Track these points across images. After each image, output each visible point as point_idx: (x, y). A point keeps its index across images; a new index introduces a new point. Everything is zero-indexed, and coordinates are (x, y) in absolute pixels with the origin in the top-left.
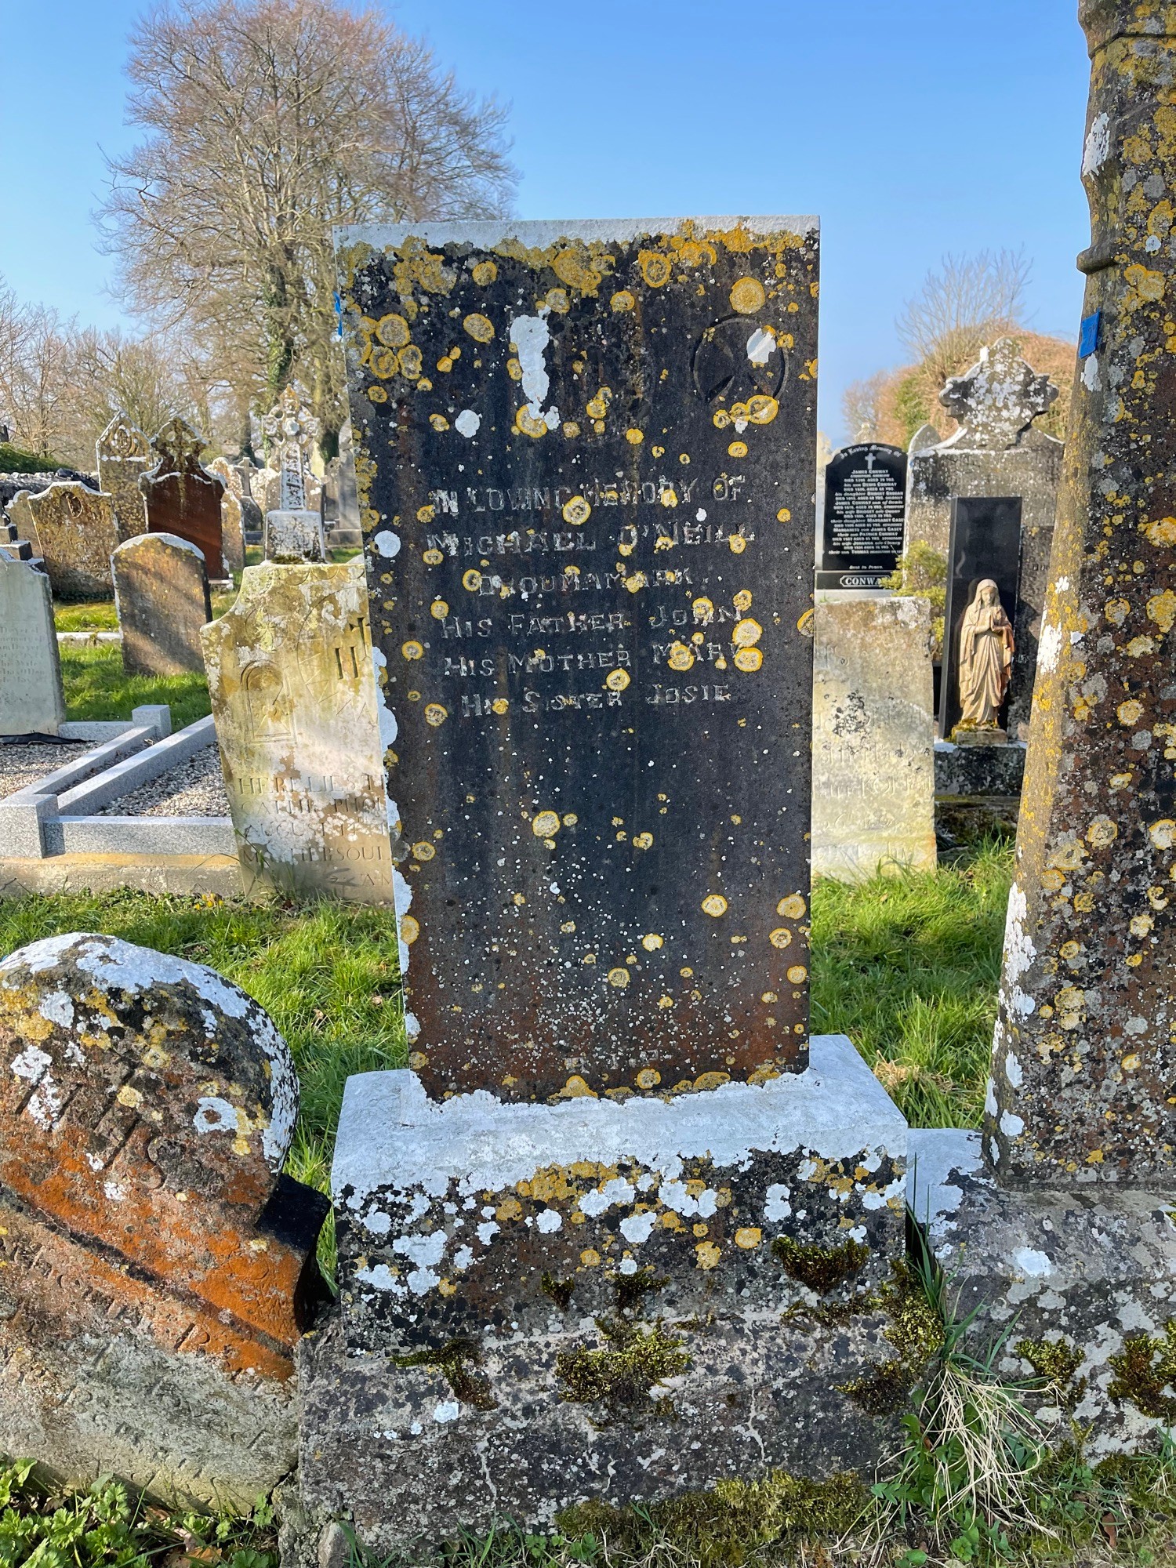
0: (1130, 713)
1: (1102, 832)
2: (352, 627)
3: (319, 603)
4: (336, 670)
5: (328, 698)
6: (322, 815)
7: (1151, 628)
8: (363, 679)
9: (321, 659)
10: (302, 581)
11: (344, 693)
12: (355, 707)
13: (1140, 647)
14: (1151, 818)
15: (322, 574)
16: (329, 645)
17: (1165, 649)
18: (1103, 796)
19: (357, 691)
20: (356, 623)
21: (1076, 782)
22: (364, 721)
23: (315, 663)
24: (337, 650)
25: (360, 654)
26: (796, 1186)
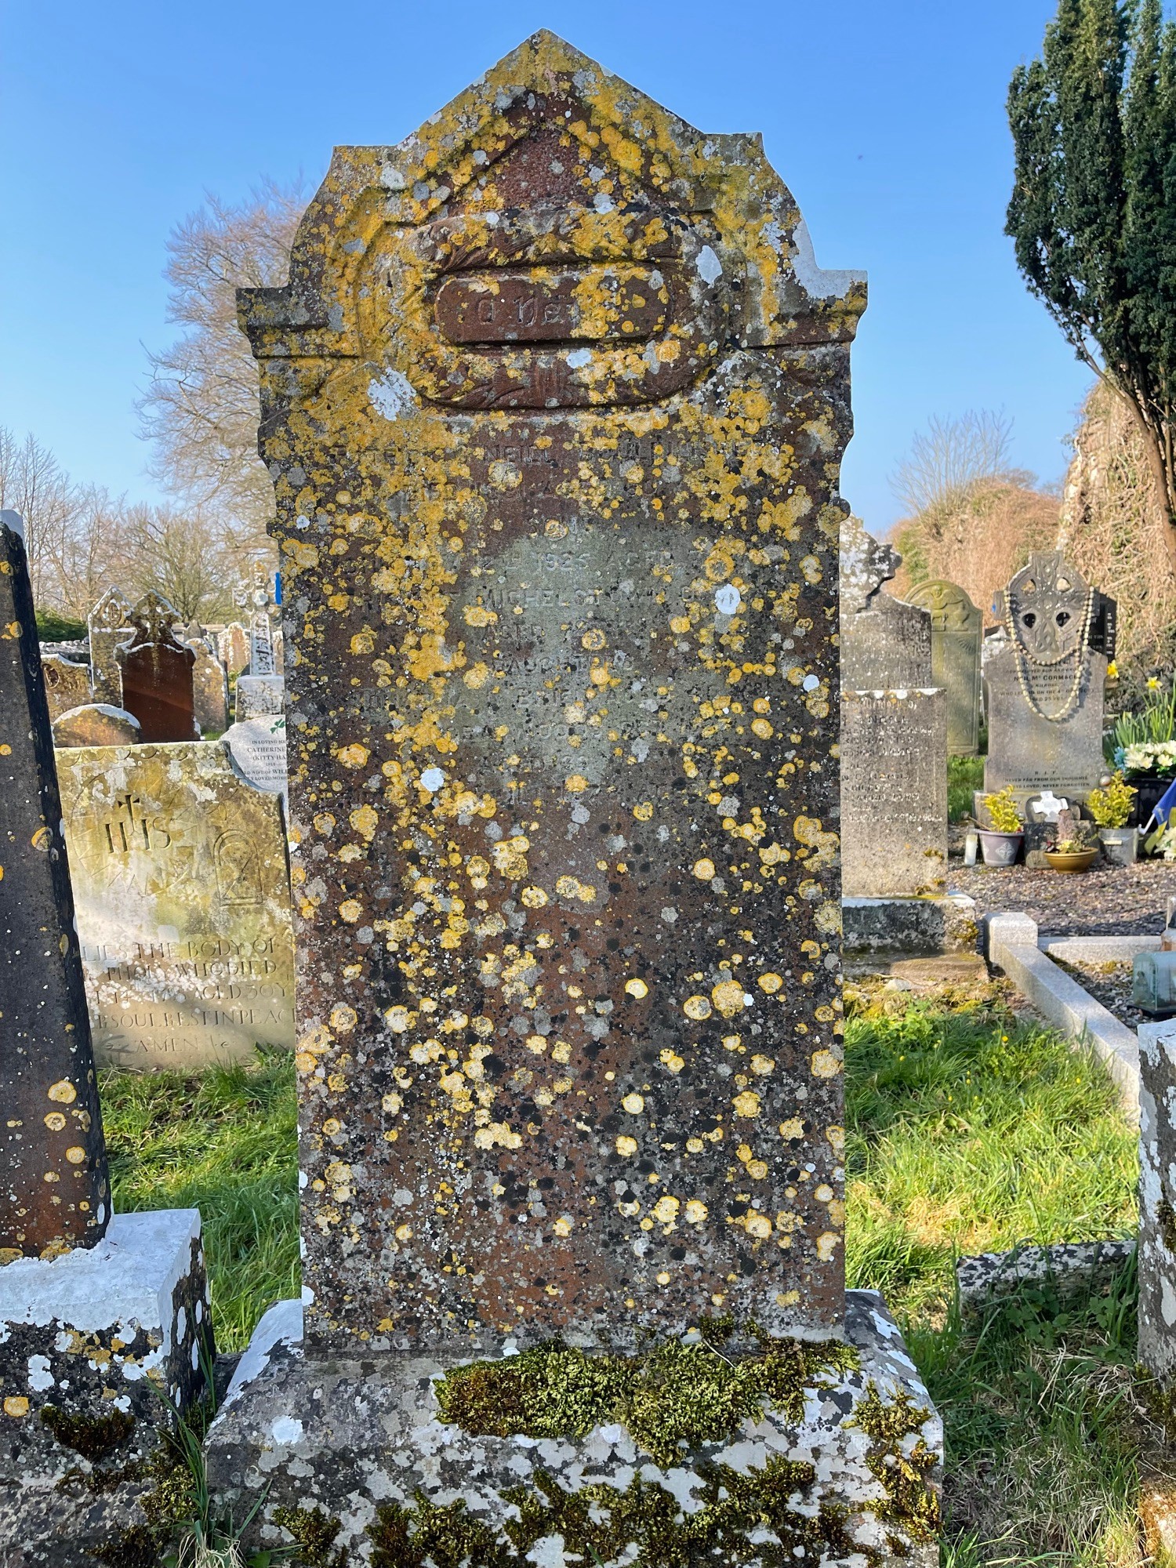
0: (350, 911)
1: (343, 1018)
2: (120, 804)
3: (90, 783)
4: (107, 845)
5: (100, 870)
6: (96, 983)
7: (356, 837)
8: (132, 852)
9: (93, 834)
10: (74, 763)
11: (114, 866)
12: (124, 879)
13: (349, 854)
14: (385, 1005)
15: (92, 756)
16: (99, 821)
17: (372, 854)
18: (339, 986)
19: (126, 864)
20: (124, 800)
21: (314, 974)
22: (134, 892)
23: (87, 838)
24: (107, 826)
25: (128, 830)
26: (56, 1357)
